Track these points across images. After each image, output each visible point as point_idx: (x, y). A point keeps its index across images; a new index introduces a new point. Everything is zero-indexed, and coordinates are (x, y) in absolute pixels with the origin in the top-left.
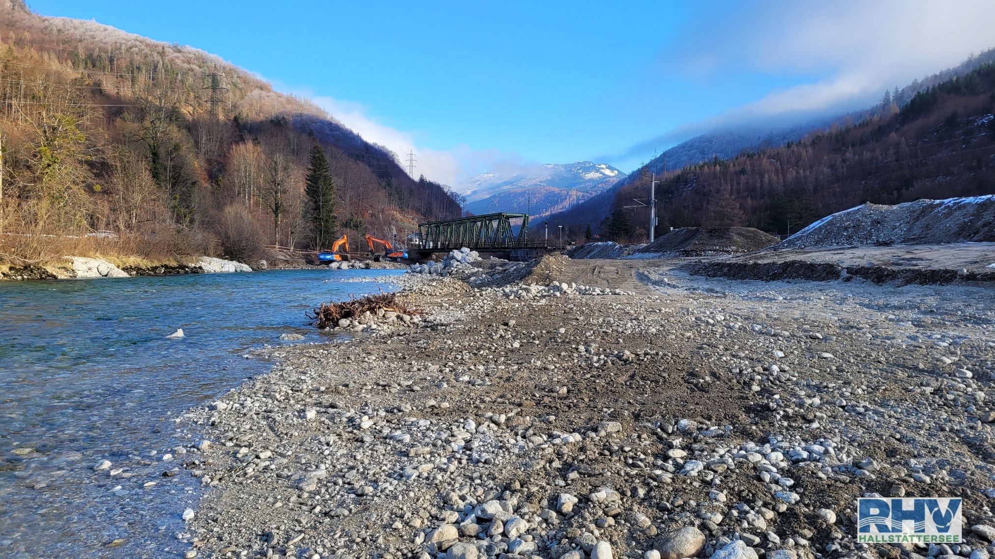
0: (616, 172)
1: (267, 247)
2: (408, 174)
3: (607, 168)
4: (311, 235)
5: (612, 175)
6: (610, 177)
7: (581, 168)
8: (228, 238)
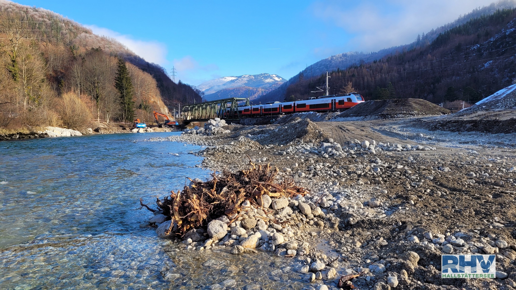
0: (281, 79)
1: (92, 120)
4: (119, 113)
7: (263, 76)
8: (66, 114)
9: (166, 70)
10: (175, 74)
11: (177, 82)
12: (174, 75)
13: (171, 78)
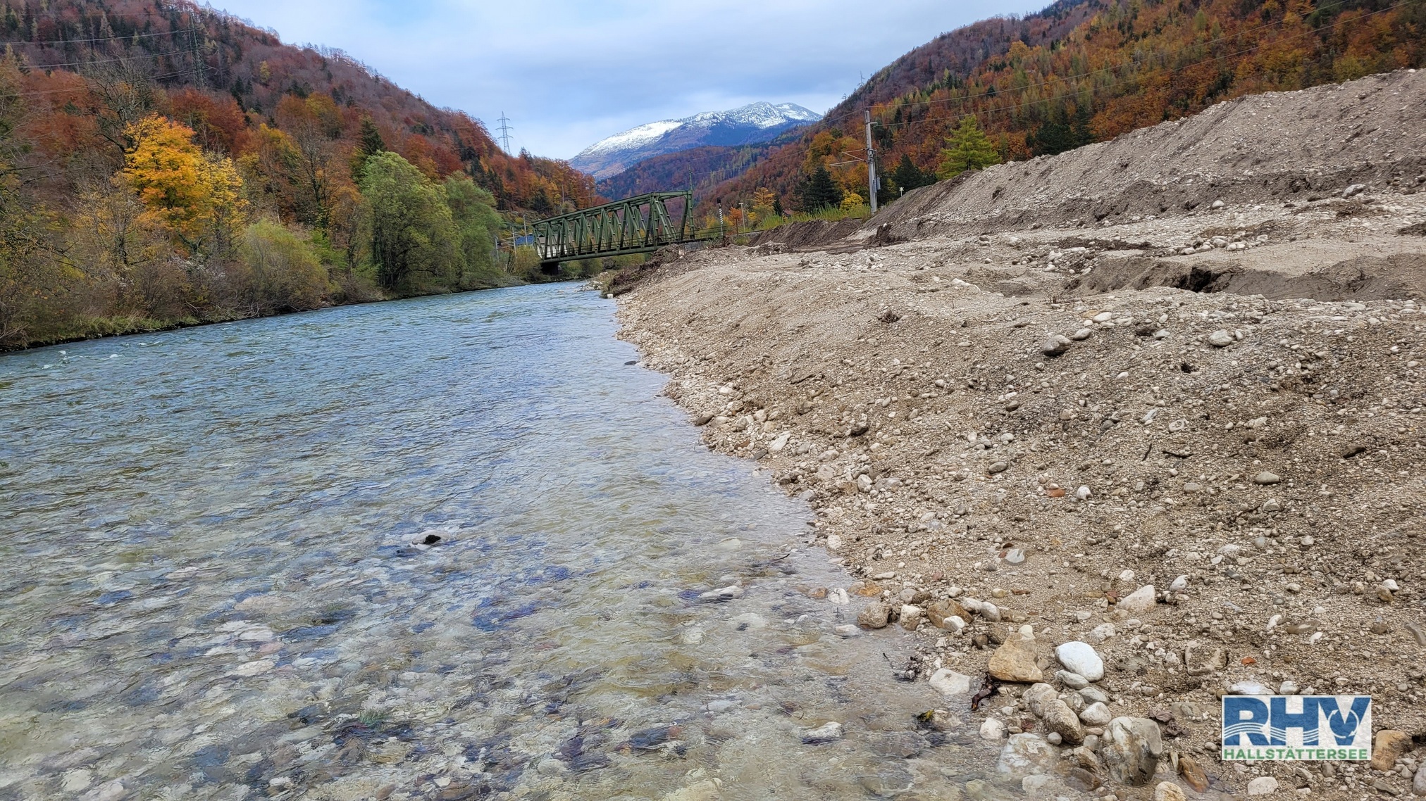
0: (806, 113)
2: (502, 148)
3: (792, 109)
5: (800, 118)
6: (797, 121)
9: (482, 123)
10: (509, 132)
11: (515, 153)
12: (505, 137)
13: (501, 144)
